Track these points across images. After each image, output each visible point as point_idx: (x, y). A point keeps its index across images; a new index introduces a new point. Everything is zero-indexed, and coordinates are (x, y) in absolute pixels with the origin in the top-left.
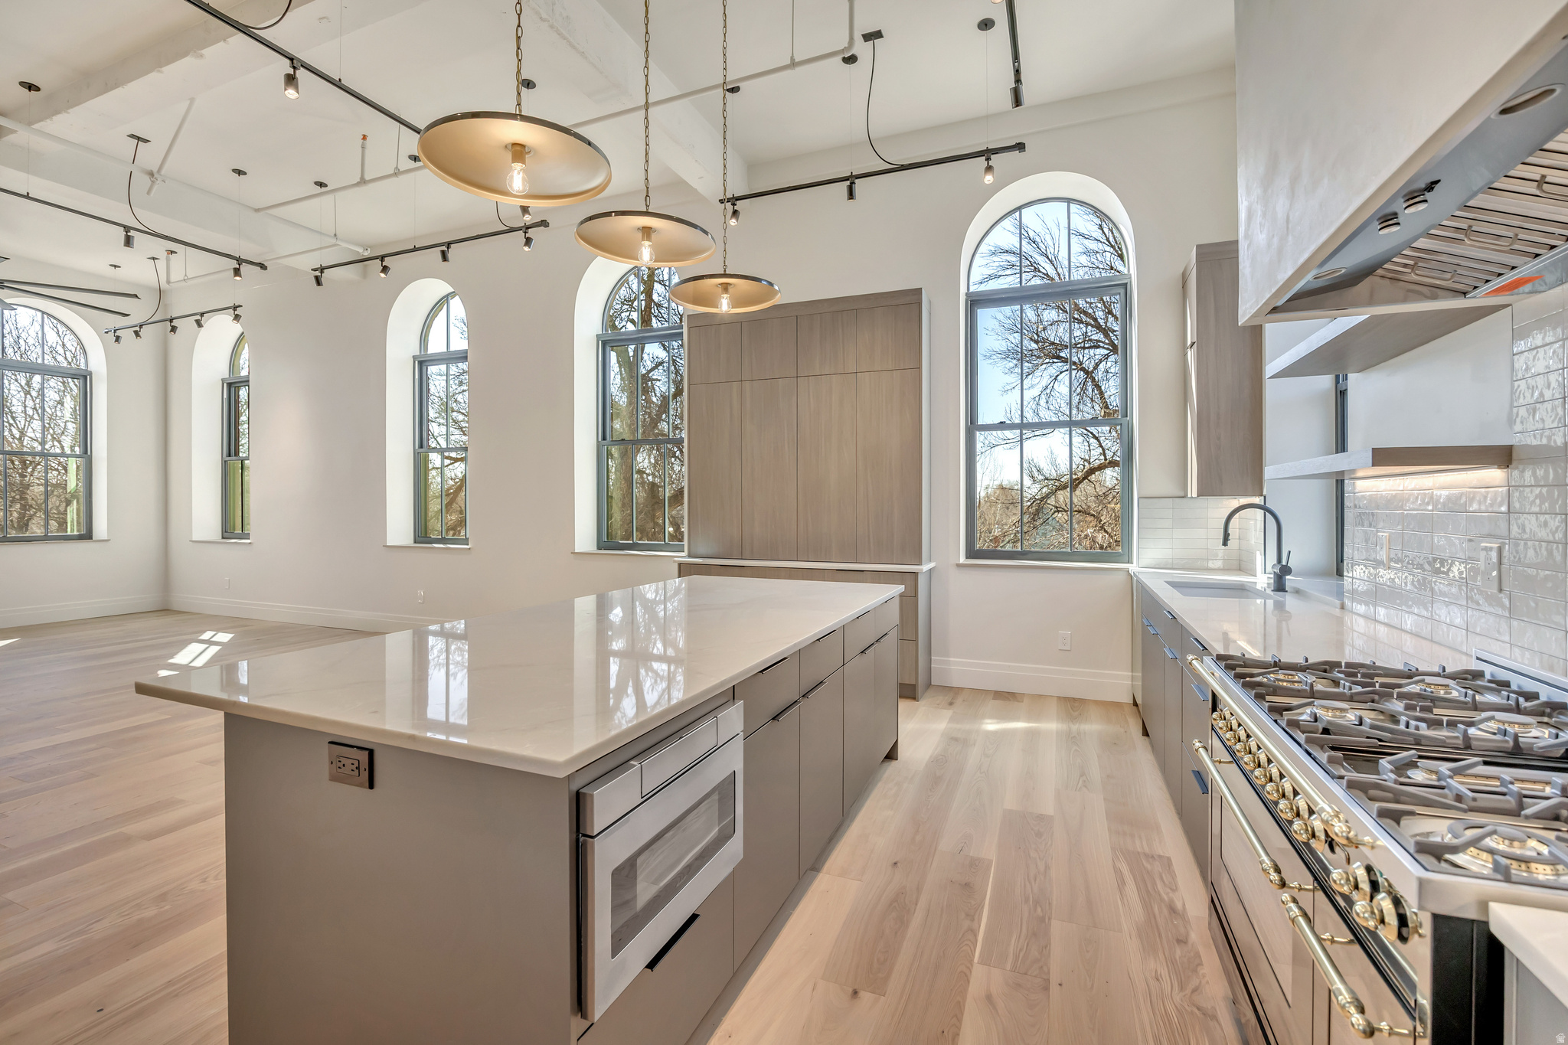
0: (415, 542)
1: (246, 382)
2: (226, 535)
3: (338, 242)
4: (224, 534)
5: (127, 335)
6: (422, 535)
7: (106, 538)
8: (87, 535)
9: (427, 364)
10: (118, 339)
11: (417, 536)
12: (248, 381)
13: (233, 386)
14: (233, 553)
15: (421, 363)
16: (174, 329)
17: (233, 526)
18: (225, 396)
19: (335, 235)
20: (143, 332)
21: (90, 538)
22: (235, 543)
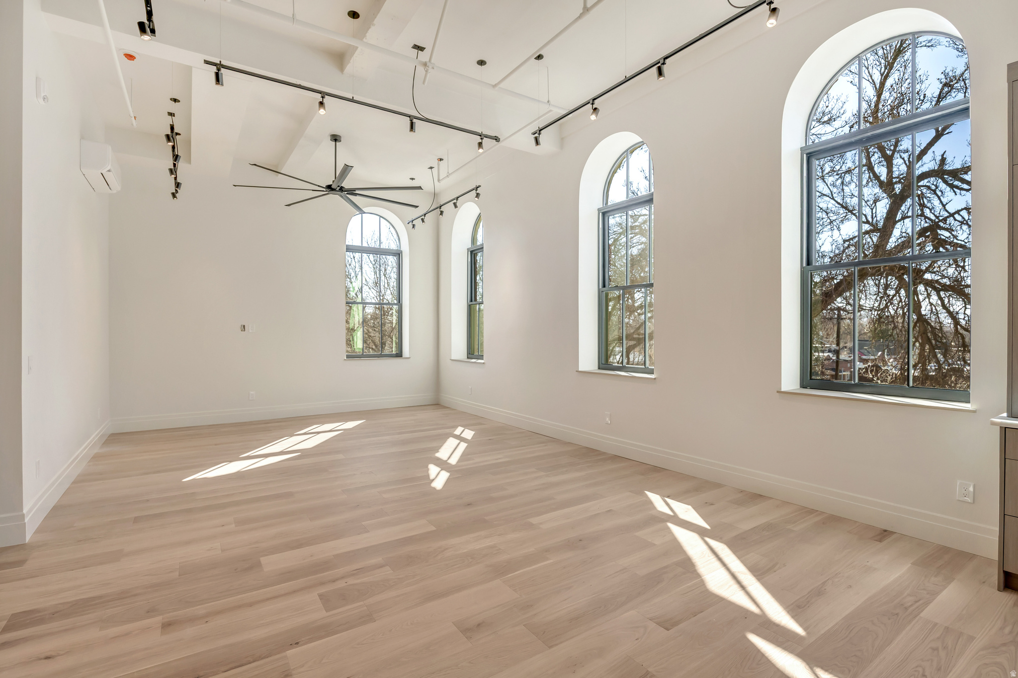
0: (599, 368)
1: (481, 249)
2: (470, 356)
3: (551, 108)
4: (469, 355)
5: (418, 222)
6: (604, 363)
7: (408, 357)
8: (399, 355)
9: (608, 214)
10: (414, 226)
11: (601, 363)
12: (483, 248)
13: (473, 254)
14: (473, 369)
15: (604, 214)
16: (442, 213)
17: (473, 351)
18: (469, 261)
19: (548, 101)
20: (426, 219)
21: (401, 356)
22: (475, 362)
